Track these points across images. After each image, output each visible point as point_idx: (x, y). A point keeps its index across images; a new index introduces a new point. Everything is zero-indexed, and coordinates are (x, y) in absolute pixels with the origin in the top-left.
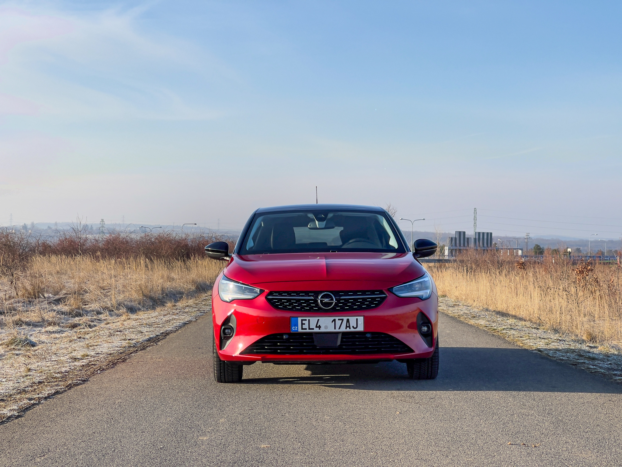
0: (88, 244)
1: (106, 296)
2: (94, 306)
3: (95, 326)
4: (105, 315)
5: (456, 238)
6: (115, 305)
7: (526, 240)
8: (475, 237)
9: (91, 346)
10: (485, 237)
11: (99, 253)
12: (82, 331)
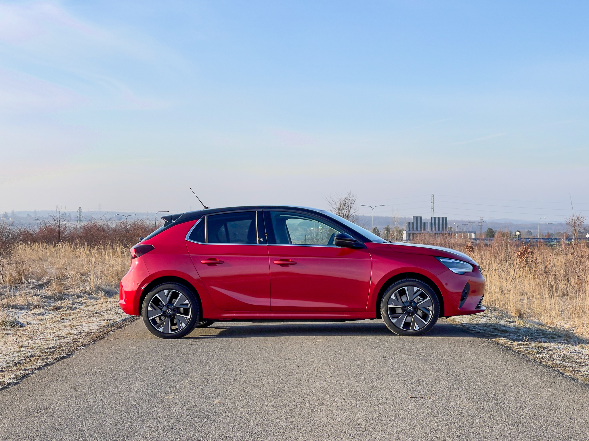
0: (67, 232)
1: (85, 281)
2: (75, 290)
3: (76, 308)
4: (85, 298)
5: (413, 223)
6: (94, 289)
7: (480, 224)
8: (431, 222)
9: (73, 326)
10: (441, 222)
11: (77, 241)
12: (64, 313)
